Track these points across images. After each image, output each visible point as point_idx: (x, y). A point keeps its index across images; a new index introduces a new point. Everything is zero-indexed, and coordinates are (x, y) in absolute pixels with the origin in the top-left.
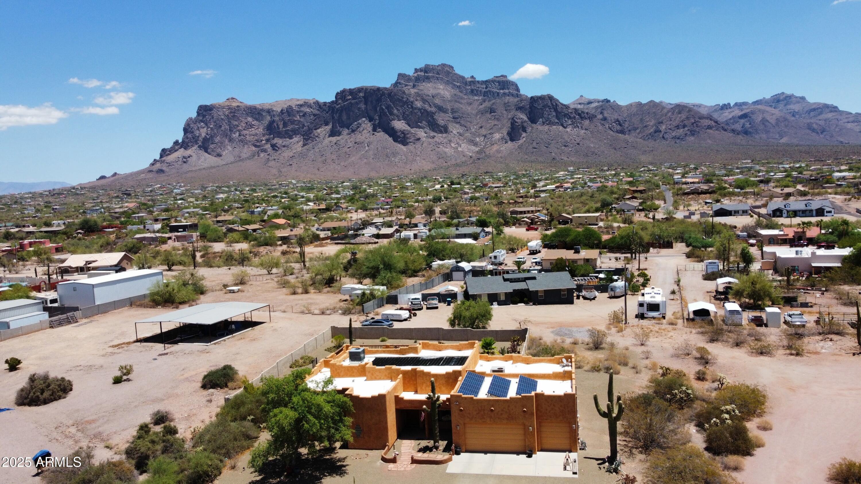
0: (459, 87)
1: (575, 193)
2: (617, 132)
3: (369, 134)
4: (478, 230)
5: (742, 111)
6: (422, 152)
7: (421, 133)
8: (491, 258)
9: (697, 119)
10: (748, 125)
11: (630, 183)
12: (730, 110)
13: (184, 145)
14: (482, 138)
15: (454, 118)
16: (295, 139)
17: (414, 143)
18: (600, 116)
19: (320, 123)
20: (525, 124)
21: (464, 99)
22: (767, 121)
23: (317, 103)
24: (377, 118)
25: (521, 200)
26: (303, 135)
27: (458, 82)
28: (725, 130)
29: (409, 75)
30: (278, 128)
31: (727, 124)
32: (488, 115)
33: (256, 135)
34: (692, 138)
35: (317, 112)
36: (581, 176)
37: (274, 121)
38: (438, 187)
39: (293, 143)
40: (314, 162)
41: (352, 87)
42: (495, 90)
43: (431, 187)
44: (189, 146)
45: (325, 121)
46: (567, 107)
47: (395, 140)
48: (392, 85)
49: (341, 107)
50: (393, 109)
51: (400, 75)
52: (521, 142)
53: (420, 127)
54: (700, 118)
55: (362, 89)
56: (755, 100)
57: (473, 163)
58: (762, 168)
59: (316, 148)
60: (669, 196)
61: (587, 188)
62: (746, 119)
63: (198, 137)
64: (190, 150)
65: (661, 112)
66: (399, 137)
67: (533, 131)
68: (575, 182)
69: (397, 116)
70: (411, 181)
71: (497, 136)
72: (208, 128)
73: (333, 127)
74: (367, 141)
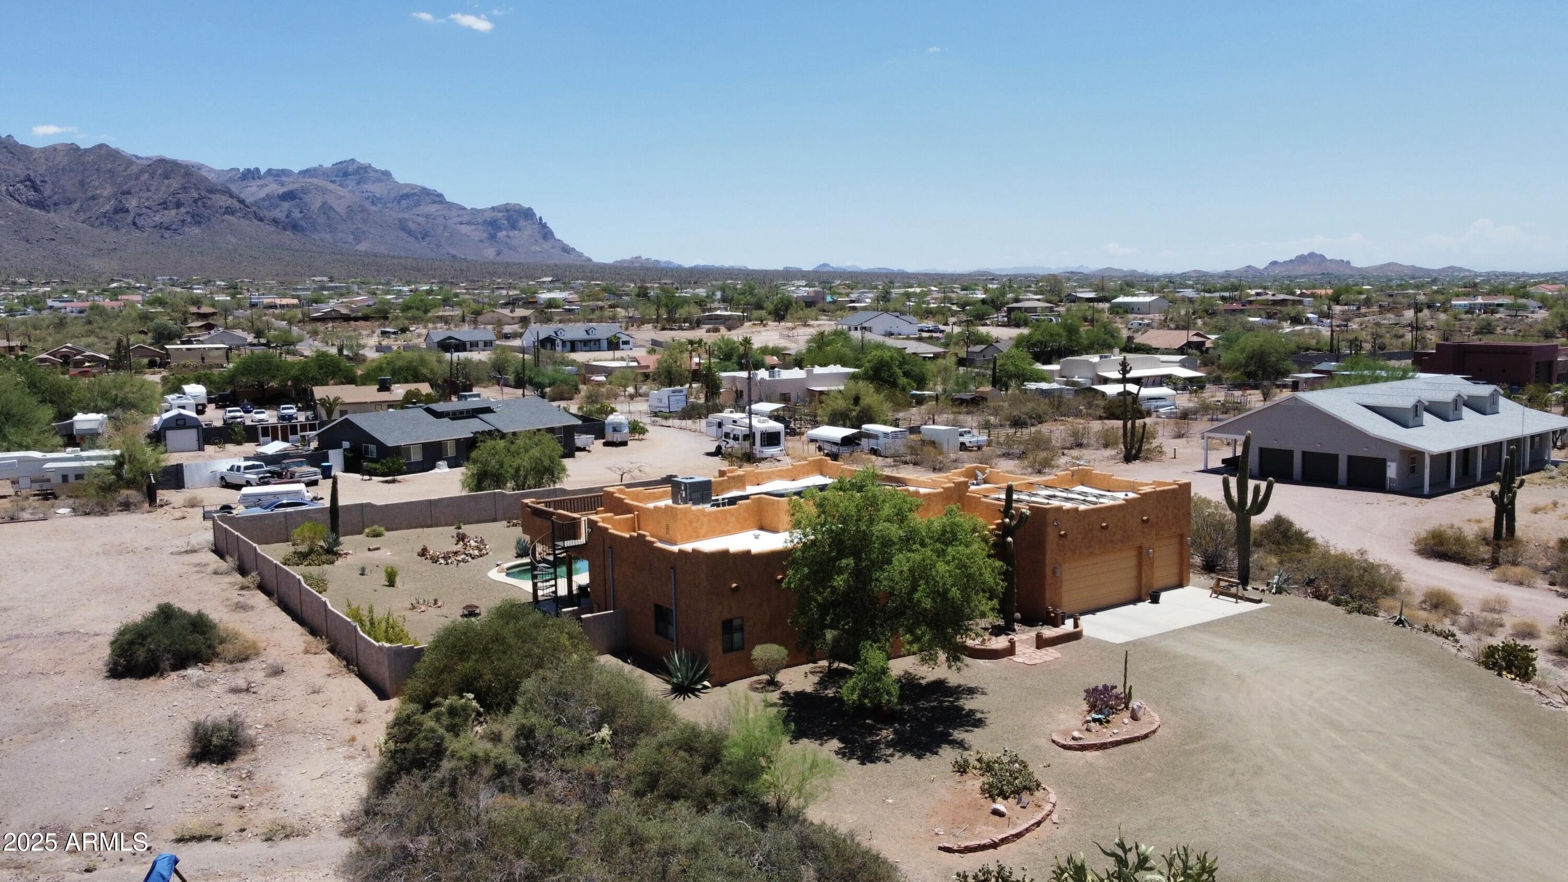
5: (283, 185)
9: (203, 193)
10: (297, 214)
12: (259, 182)
22: (331, 208)
28: (260, 219)
31: (261, 208)
34: (196, 230)
54: (209, 191)
56: (304, 168)
62: (294, 203)
65: (125, 170)
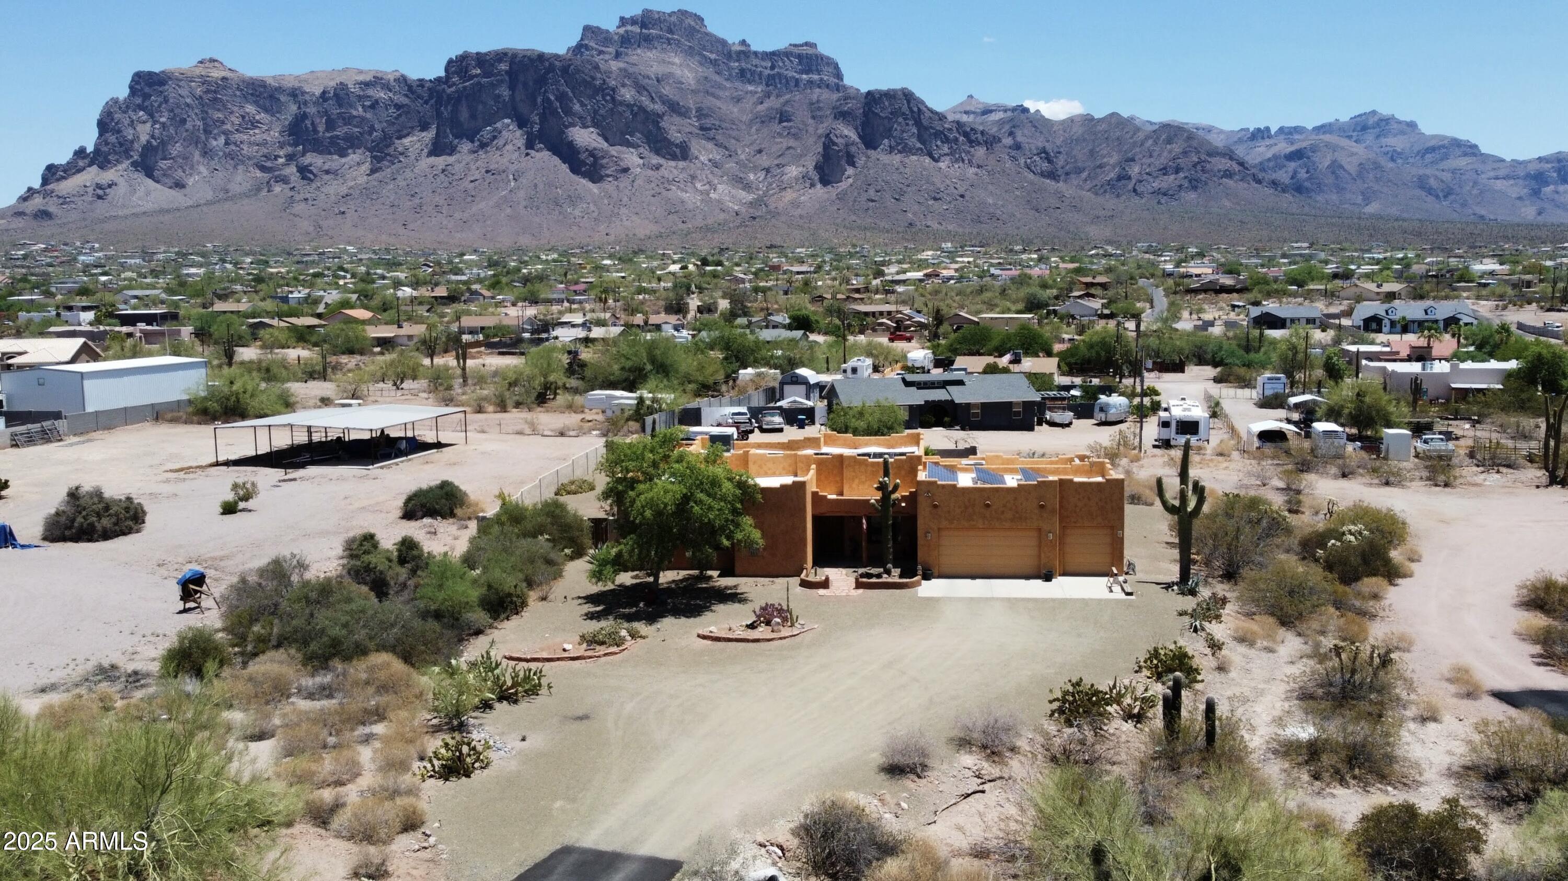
0: (714, 63)
1: (968, 286)
2: (1042, 174)
3: (517, 154)
4: (797, 334)
5: (1292, 144)
6: (633, 198)
7: (631, 158)
9: (1203, 157)
10: (1302, 174)
11: (1077, 271)
12: (1268, 142)
13: (98, 158)
14: (762, 175)
15: (702, 128)
16: (354, 157)
17: (616, 179)
18: (1008, 141)
19: (410, 125)
20: (853, 149)
21: (725, 88)
22: (1342, 167)
23: (403, 80)
24: (537, 119)
25: (857, 296)
26: (371, 150)
27: (711, 52)
28: (1259, 182)
29: (607, 31)
30: (315, 131)
31: (1263, 170)
32: (777, 128)
33: (264, 143)
34: (1192, 195)
35: (405, 101)
36: (971, 259)
37: (305, 116)
38: (674, 268)
39: (347, 166)
40: (395, 209)
41: (484, 49)
42: (791, 74)
43: (658, 268)
44: (109, 162)
45: (419, 121)
46: (941, 117)
47: (575, 170)
48: (569, 49)
49: (456, 91)
50: (571, 101)
51: (587, 29)
52: (843, 185)
53: (629, 144)
54: (1210, 154)
55: (505, 54)
56: (1318, 124)
57: (741, 225)
58: (1332, 258)
59: (399, 178)
60: (1160, 296)
61: (988, 279)
62: (1300, 162)
63: (132, 142)
64: (112, 171)
65: (1131, 138)
66: (584, 163)
67: (870, 164)
68: (962, 268)
69: (581, 118)
70: (610, 257)
71: (793, 171)
72: (155, 122)
73: (437, 134)
74: (513, 168)
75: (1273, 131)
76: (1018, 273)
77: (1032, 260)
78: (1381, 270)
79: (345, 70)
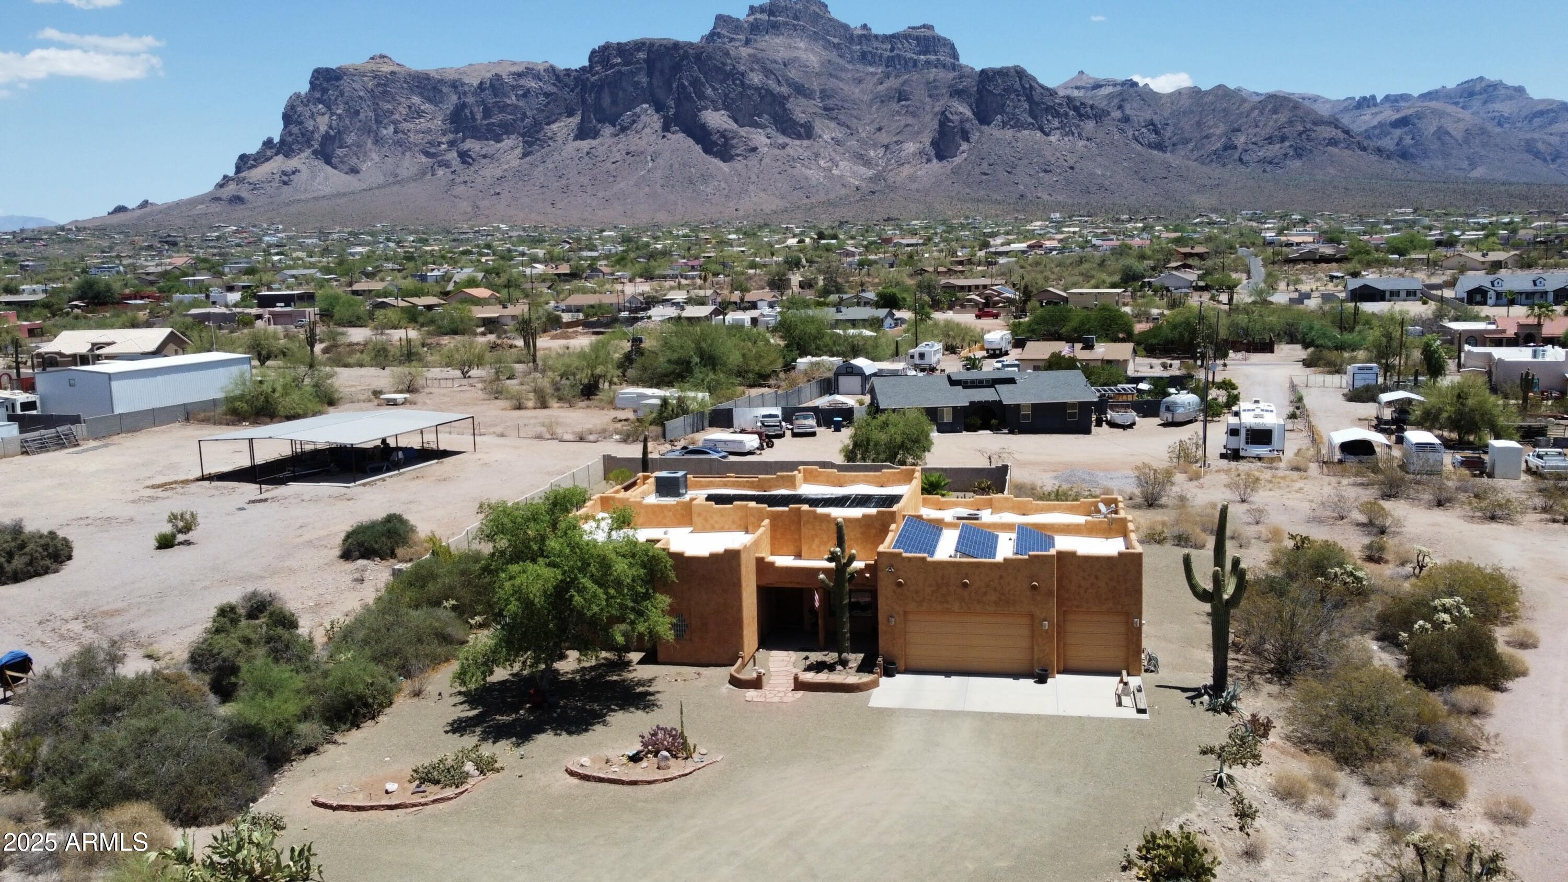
0: (837, 46)
1: (1068, 257)
2: (1150, 146)
3: (654, 136)
4: (882, 313)
5: (1398, 111)
6: (761, 176)
7: (759, 138)
8: (912, 357)
9: (1309, 126)
10: (1408, 141)
11: (1177, 241)
12: (1374, 110)
13: (284, 147)
14: (881, 151)
15: (825, 109)
16: (508, 142)
17: (746, 158)
18: (1117, 114)
19: (557, 111)
20: (968, 125)
21: (846, 70)
22: (1448, 133)
23: (552, 70)
24: (672, 103)
25: (960, 268)
26: (523, 135)
27: (835, 37)
28: (1364, 149)
29: (738, 20)
30: (474, 119)
31: (1369, 137)
32: (895, 106)
33: (429, 131)
34: (1298, 163)
35: (553, 89)
36: (1077, 229)
37: (464, 105)
38: (792, 242)
39: (502, 151)
40: (545, 190)
41: (624, 40)
42: (910, 55)
43: (778, 242)
44: (293, 151)
45: (567, 108)
46: (1052, 93)
47: (707, 151)
48: (702, 38)
49: (600, 79)
50: (704, 86)
51: (719, 18)
52: (957, 160)
53: (756, 125)
54: (1315, 124)
55: (644, 44)
56: (1425, 91)
57: (861, 199)
58: (1436, 224)
59: (548, 160)
60: (1258, 266)
61: (1090, 249)
62: (1406, 129)
63: (313, 132)
64: (296, 159)
65: (1238, 109)
66: (716, 144)
67: (983, 139)
68: (1066, 239)
69: (713, 101)
70: (737, 231)
71: (911, 147)
72: (332, 114)
73: (583, 119)
74: (651, 150)
75: (1379, 99)
76: (1118, 243)
77: (1136, 229)
78: (1487, 237)
79: (500, 62)
